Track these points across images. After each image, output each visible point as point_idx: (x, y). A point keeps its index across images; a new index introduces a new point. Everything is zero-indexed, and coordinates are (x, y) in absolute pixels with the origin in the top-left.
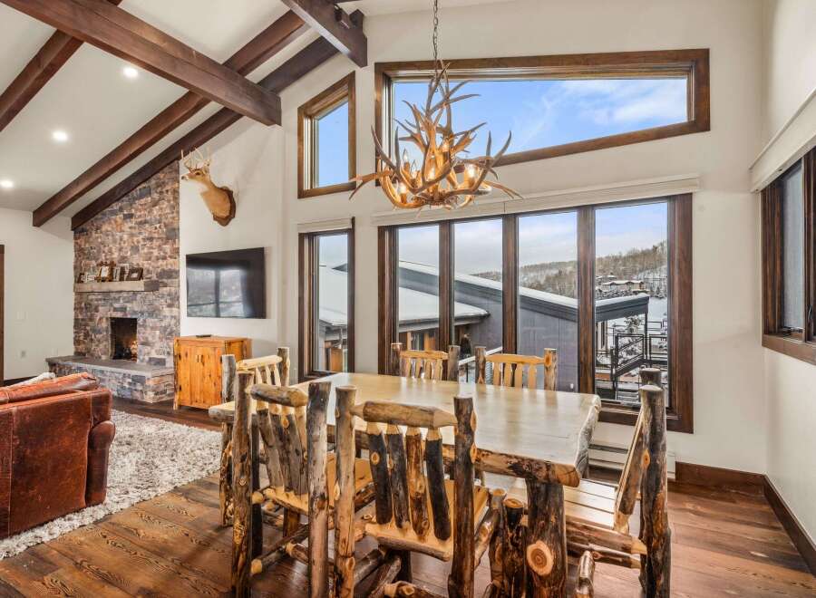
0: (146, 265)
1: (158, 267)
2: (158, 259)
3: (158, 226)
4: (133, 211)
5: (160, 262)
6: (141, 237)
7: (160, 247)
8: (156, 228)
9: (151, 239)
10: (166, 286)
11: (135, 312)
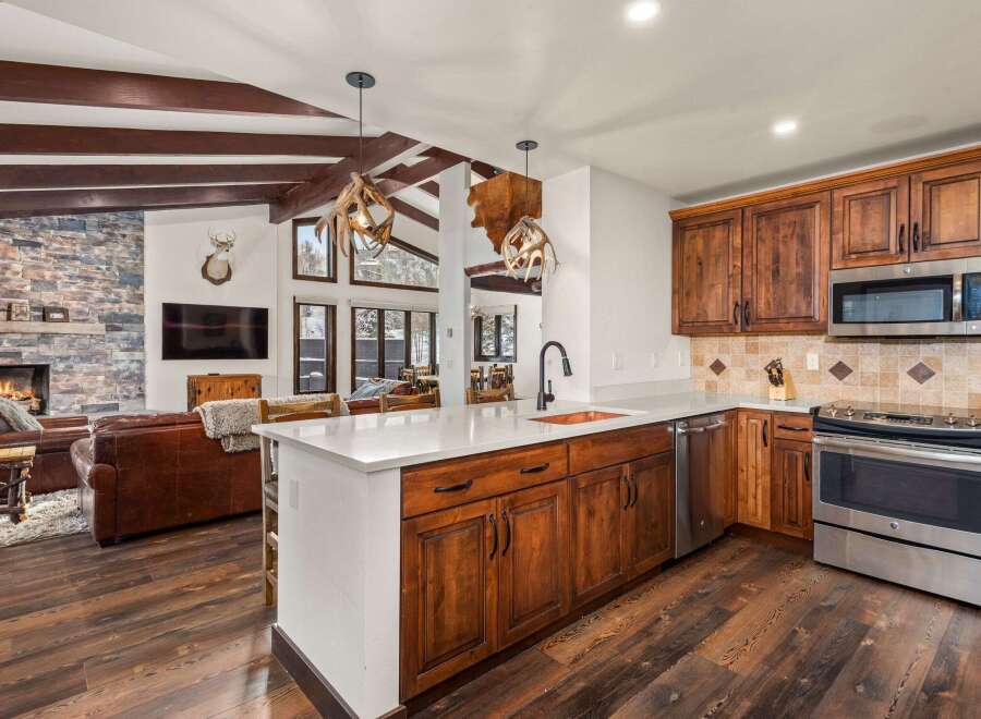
0: (74, 305)
1: (102, 310)
2: (101, 301)
3: (104, 267)
4: (40, 240)
5: (108, 305)
6: (60, 273)
7: (105, 289)
8: (99, 269)
9: (89, 279)
10: (120, 329)
11: (47, 358)
